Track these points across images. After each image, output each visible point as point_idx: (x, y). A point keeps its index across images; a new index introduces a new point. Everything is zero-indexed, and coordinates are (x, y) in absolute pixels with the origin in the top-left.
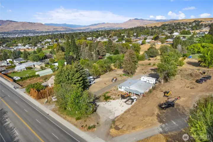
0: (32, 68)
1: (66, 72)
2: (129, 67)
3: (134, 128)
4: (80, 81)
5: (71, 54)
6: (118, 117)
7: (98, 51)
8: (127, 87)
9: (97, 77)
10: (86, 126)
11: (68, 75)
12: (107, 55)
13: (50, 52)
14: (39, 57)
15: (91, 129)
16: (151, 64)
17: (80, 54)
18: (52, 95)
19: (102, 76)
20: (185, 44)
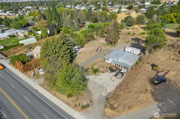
0: (15, 36)
1: (52, 45)
2: (113, 37)
3: (130, 107)
4: (67, 54)
5: (53, 22)
6: (110, 93)
7: (79, 19)
8: (115, 60)
9: (82, 46)
10: (79, 105)
11: (55, 49)
12: (87, 23)
13: (32, 19)
14: (21, 25)
15: (85, 108)
16: (131, 33)
17: (61, 22)
18: (39, 67)
19: (85, 45)
20: (158, 14)
